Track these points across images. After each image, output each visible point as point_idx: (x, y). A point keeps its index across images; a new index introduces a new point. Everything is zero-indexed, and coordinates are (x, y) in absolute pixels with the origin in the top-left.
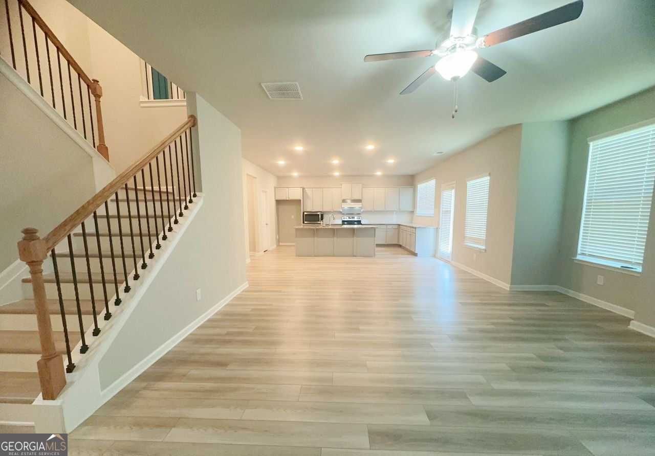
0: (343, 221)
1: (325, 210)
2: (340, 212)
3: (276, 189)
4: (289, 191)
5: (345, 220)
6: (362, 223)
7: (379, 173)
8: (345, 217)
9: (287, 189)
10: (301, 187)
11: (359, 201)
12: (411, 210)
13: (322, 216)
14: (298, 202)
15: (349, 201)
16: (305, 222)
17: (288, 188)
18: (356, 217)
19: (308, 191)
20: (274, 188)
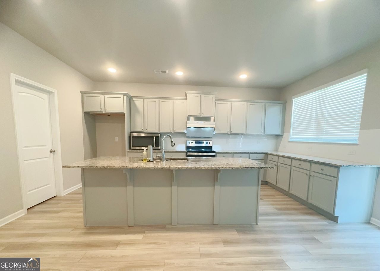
0: (188, 147)
1: (162, 130)
2: (184, 135)
3: (85, 95)
4: (106, 99)
5: (191, 145)
6: (213, 149)
7: (243, 76)
8: (191, 141)
9: (101, 96)
10: (125, 94)
11: (206, 119)
12: (278, 133)
13: (157, 138)
14: (120, 117)
15: (192, 119)
16: (132, 148)
17: (103, 94)
18: (205, 142)
19: (138, 103)
20: (82, 93)
